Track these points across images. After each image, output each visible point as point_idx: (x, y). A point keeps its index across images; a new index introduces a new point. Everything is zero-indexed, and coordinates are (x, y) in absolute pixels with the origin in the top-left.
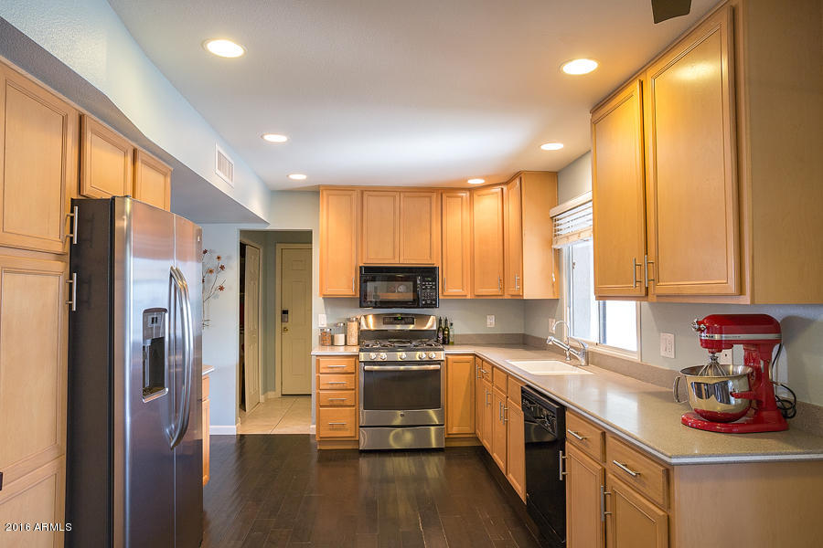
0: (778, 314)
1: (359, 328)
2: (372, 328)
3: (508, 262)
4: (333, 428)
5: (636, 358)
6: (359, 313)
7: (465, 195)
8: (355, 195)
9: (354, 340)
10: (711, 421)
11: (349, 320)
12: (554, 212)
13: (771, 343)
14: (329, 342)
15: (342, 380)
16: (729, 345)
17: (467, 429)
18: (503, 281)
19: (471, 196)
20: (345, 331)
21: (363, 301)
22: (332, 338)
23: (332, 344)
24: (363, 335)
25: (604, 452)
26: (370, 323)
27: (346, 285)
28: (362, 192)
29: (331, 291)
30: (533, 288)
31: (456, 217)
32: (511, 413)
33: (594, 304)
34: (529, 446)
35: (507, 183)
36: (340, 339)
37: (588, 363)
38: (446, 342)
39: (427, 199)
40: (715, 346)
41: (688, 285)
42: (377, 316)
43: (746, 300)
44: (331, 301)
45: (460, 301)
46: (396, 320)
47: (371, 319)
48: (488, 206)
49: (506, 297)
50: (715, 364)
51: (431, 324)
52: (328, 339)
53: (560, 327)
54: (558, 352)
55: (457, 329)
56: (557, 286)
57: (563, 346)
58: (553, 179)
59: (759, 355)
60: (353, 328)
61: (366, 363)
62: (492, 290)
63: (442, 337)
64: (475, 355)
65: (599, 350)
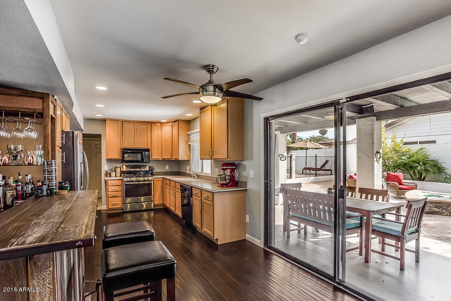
0: (236, 163)
1: (121, 170)
2: (125, 170)
3: (174, 147)
4: (113, 205)
5: (210, 175)
6: (120, 165)
7: (159, 124)
8: (120, 123)
9: (118, 174)
10: (222, 185)
11: (117, 167)
12: (189, 133)
13: (235, 169)
14: (109, 175)
15: (117, 188)
16: (227, 169)
17: (161, 202)
18: (172, 154)
19: (161, 125)
20: (115, 171)
21: (123, 161)
22: (110, 174)
23: (110, 176)
24: (122, 172)
25: (201, 195)
26: (125, 169)
27: (116, 155)
28: (123, 122)
29: (110, 157)
30: (182, 156)
31: (156, 132)
32: (177, 193)
33: (200, 161)
34: (183, 206)
35: (174, 122)
36: (113, 174)
37: (198, 178)
38: (152, 174)
39: (146, 126)
40: (224, 170)
41: (219, 157)
42: (127, 166)
43: (228, 160)
44: (110, 161)
45: (157, 161)
46: (134, 167)
47: (124, 167)
48: (167, 130)
49: (173, 159)
50: (224, 174)
51: (147, 169)
52: (108, 174)
53: (190, 168)
54: (190, 175)
55: (156, 170)
56: (189, 156)
57: (191, 173)
58: (189, 122)
59: (233, 171)
60: (118, 170)
61: (126, 182)
62: (169, 157)
63: (151, 172)
64: (163, 178)
65: (201, 174)
